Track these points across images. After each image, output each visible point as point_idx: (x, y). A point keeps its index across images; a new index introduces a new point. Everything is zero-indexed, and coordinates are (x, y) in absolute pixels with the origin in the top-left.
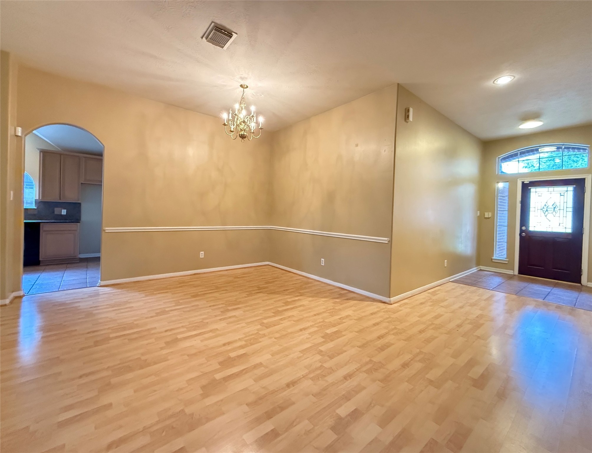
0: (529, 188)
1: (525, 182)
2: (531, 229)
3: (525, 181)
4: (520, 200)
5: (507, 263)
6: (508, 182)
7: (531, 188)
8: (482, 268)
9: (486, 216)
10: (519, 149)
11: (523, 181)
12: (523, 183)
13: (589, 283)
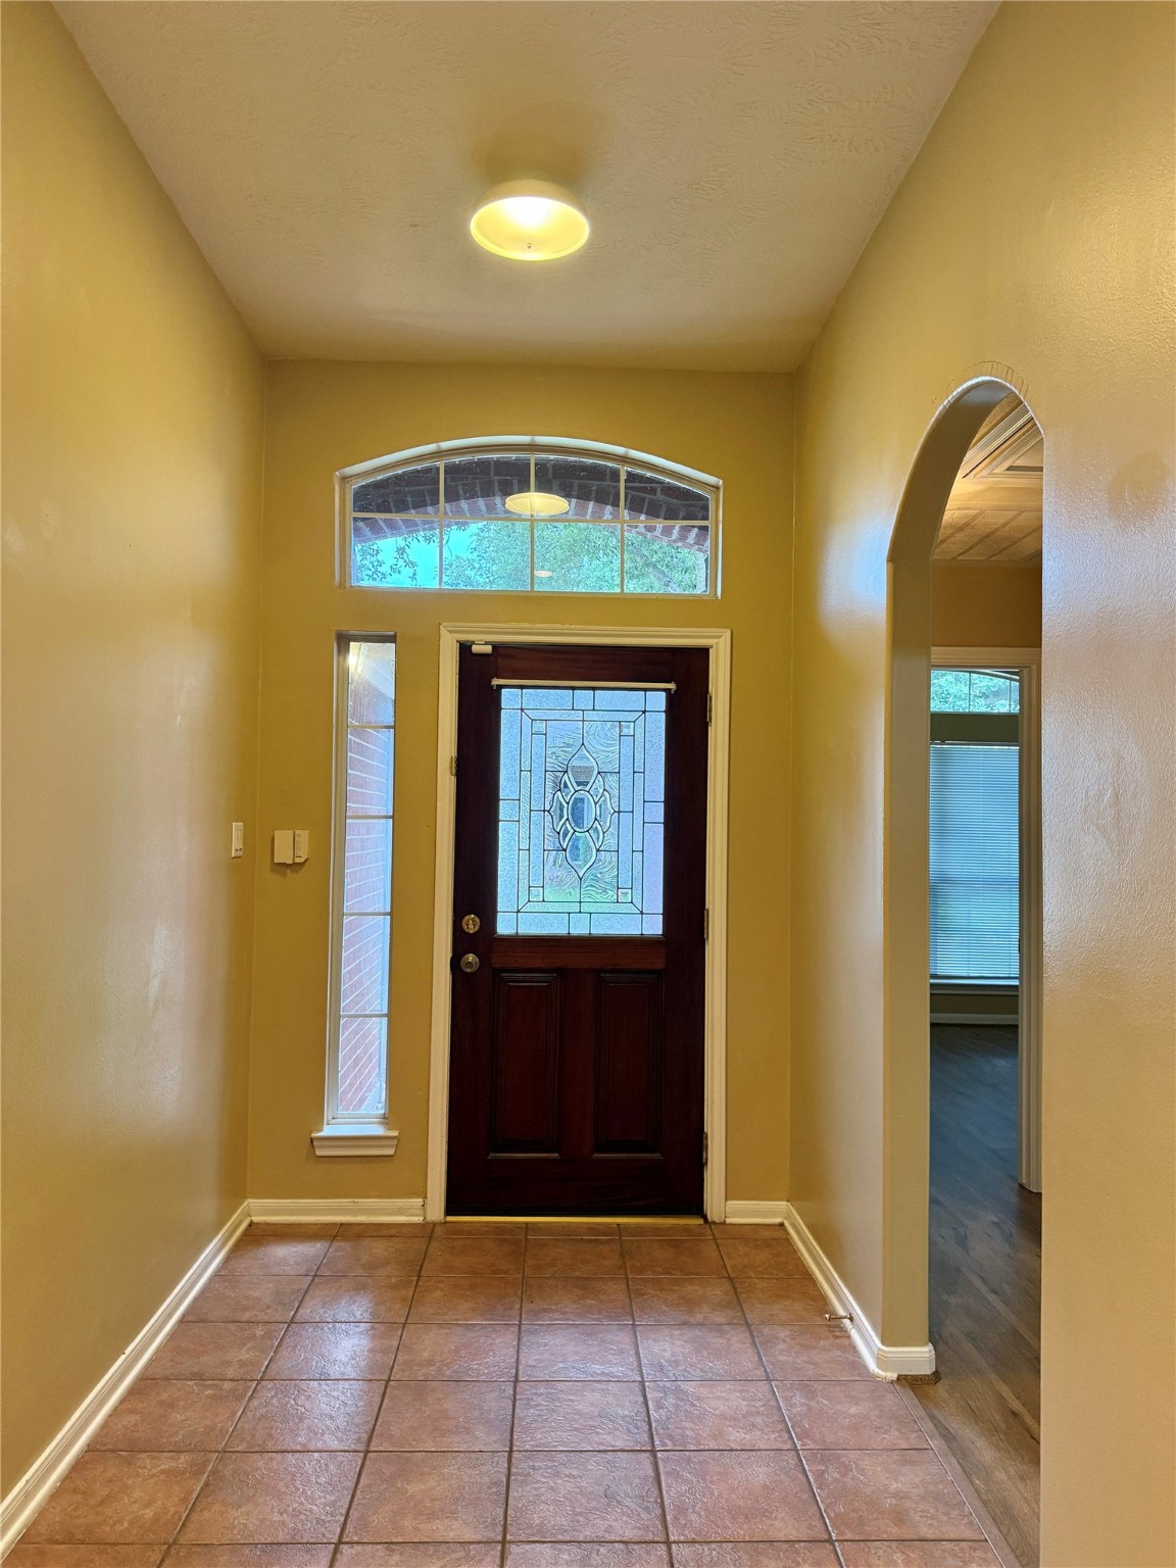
0: (496, 682)
1: (475, 649)
2: (505, 926)
3: (473, 643)
4: (454, 753)
5: (391, 1152)
6: (391, 639)
7: (501, 687)
8: (263, 1209)
9: (283, 855)
10: (446, 445)
11: (464, 637)
12: (465, 649)
13: (735, 1204)
